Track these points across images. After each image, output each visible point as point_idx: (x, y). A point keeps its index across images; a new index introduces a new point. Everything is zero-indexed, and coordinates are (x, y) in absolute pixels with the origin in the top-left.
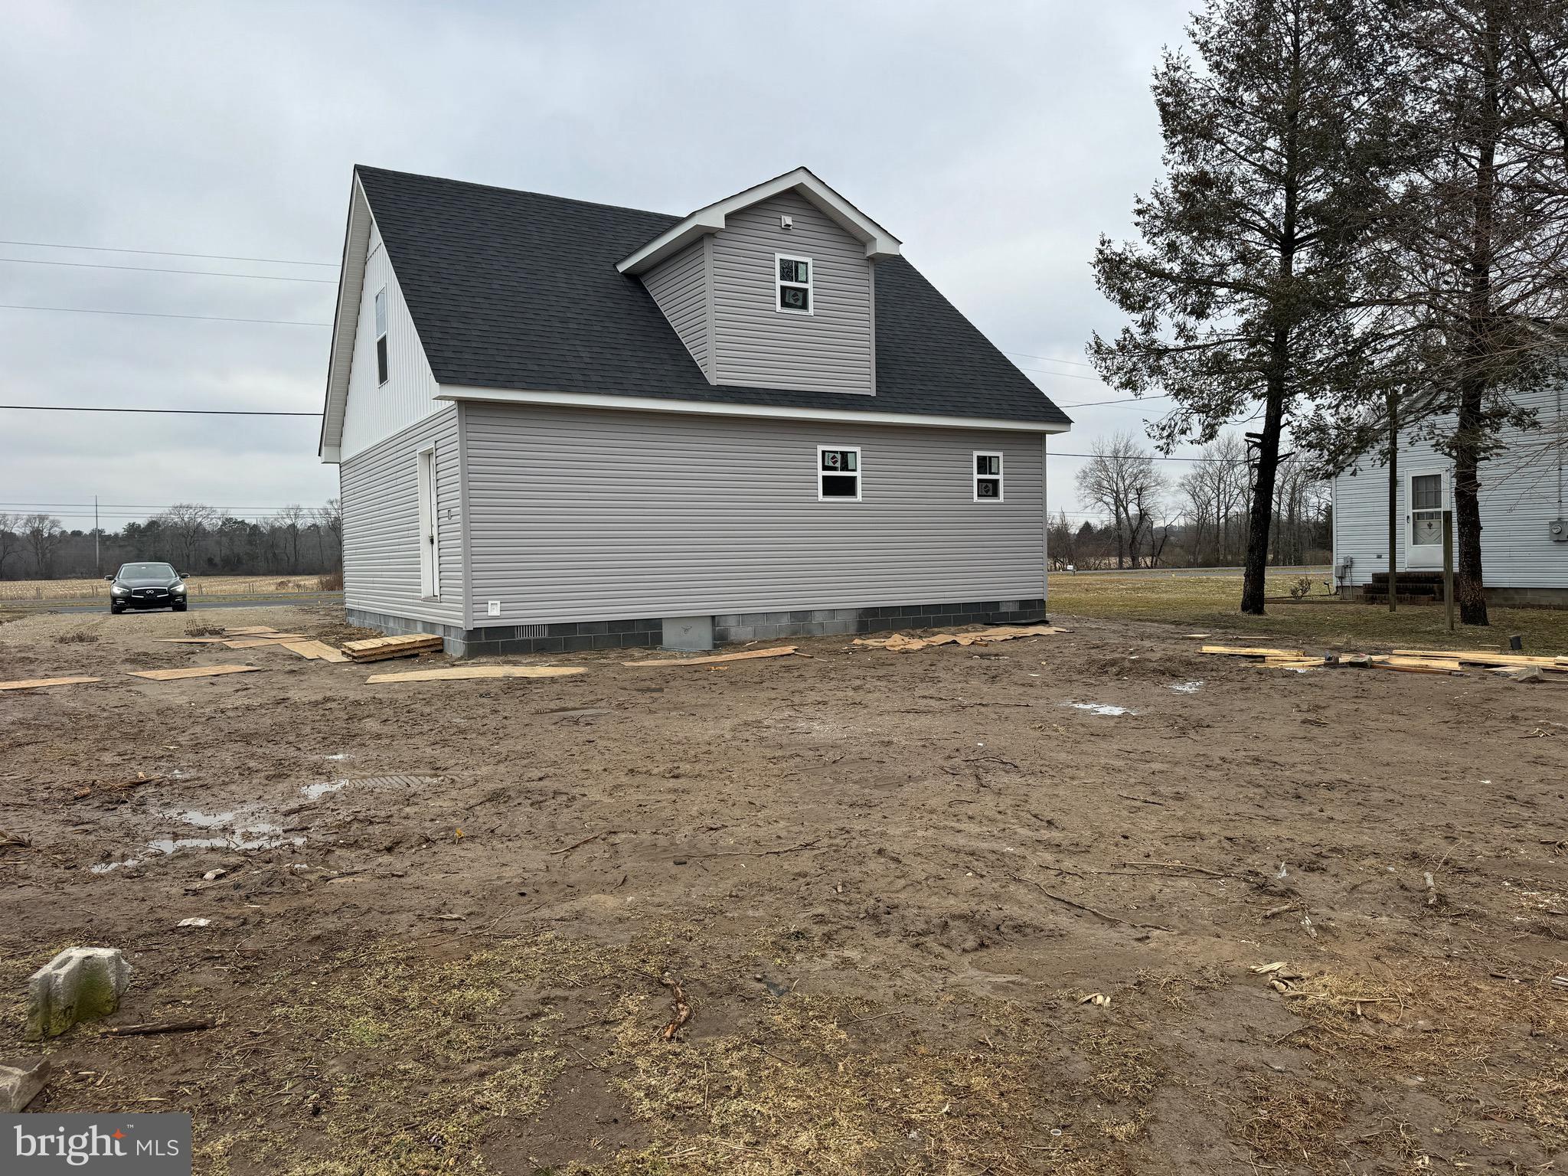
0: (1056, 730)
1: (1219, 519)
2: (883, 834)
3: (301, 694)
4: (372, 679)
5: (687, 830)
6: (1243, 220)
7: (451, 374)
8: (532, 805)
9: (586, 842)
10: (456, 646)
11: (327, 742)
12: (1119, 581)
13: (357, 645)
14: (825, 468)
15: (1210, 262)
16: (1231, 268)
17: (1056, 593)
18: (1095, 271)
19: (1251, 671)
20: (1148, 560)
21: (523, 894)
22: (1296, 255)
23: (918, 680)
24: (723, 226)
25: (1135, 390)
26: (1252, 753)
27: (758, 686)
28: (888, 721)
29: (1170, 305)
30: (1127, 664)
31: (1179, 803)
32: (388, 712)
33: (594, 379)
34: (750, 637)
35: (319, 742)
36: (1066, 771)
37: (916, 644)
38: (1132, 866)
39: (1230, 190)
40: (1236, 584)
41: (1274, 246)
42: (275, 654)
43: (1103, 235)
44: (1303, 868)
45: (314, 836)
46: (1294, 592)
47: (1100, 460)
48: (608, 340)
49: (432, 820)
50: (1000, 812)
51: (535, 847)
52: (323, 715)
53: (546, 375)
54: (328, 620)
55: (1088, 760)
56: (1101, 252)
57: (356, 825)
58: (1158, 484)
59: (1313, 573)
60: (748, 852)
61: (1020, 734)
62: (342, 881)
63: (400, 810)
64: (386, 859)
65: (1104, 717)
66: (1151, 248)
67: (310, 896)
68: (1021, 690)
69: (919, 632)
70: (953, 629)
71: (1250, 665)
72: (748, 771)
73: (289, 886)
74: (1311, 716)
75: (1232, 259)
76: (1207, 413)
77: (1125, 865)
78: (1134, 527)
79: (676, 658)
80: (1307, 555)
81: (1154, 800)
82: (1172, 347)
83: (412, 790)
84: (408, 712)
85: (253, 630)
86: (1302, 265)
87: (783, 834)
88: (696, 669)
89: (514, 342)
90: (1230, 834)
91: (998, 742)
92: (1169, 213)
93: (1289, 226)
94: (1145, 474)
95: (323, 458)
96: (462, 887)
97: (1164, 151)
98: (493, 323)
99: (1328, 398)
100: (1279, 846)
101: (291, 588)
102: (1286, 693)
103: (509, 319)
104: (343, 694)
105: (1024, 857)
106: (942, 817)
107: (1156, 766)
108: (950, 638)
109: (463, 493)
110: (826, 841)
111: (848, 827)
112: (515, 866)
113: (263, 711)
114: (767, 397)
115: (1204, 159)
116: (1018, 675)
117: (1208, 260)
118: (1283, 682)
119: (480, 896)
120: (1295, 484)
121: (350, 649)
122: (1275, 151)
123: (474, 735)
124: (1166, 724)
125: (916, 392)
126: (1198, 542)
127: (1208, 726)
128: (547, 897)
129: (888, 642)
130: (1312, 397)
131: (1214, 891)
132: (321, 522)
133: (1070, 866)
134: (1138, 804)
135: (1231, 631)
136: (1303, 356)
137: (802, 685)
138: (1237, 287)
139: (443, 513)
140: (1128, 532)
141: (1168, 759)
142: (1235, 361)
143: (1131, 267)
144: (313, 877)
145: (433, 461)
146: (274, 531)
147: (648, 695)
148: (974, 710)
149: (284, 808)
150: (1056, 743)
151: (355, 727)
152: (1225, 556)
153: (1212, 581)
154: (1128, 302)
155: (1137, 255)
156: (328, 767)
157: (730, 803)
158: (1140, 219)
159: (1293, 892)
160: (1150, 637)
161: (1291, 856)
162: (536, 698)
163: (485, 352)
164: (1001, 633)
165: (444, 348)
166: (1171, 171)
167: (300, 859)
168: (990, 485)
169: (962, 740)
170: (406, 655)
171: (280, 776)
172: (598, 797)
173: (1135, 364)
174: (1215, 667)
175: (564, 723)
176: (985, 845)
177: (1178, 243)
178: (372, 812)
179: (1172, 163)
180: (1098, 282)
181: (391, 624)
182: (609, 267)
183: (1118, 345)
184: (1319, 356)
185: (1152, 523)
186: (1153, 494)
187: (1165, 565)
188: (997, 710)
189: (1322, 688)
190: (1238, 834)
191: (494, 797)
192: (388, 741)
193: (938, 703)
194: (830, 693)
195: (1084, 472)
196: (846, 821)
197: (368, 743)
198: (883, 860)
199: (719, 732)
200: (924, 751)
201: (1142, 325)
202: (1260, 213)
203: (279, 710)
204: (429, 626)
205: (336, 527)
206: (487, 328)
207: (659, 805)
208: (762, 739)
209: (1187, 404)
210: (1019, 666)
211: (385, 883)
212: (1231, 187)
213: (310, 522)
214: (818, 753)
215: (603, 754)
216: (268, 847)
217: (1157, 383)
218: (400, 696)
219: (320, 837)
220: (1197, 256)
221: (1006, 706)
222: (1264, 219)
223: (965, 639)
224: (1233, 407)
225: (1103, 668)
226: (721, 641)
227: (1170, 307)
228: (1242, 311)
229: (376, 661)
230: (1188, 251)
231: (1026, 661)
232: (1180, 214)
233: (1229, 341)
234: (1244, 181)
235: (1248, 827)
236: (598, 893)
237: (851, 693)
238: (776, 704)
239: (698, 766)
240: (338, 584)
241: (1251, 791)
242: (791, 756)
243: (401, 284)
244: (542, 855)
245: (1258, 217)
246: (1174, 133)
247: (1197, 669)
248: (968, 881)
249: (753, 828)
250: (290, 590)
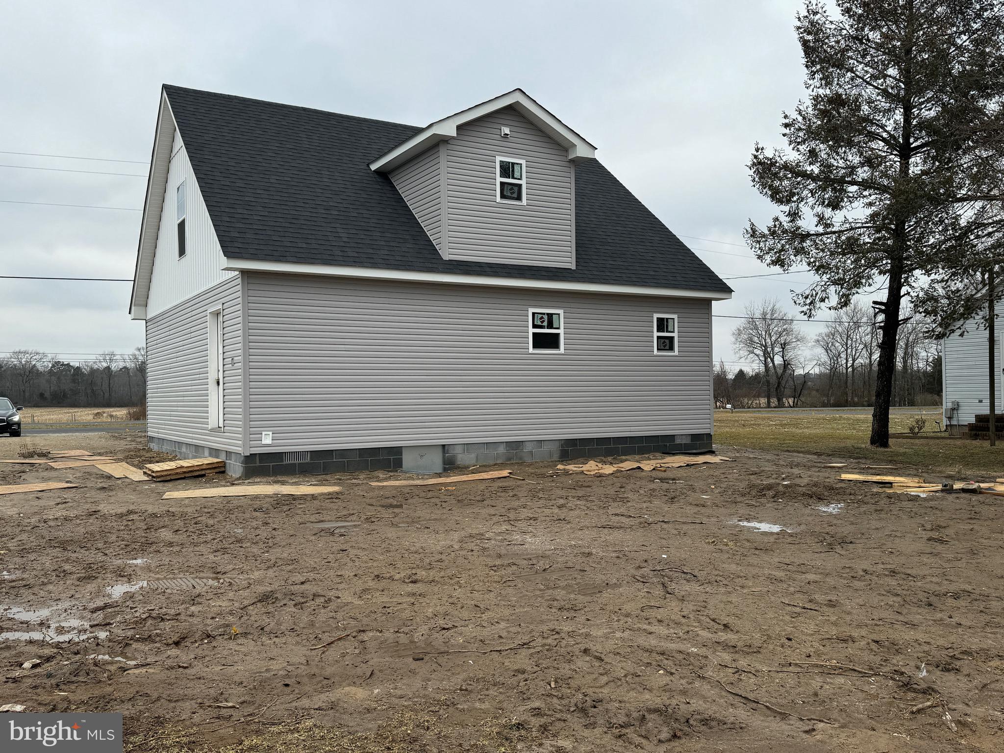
0: (727, 545)
1: (847, 368)
2: (587, 635)
3: (109, 507)
4: (167, 495)
5: (424, 629)
6: (869, 132)
7: (237, 250)
8: (295, 605)
9: (339, 639)
10: (236, 469)
11: (129, 549)
12: (769, 418)
13: (156, 467)
14: (535, 326)
15: (843, 165)
16: (860, 170)
17: (719, 427)
18: (751, 172)
19: (883, 496)
20: (791, 401)
21: (287, 685)
22: (912, 160)
23: (610, 500)
24: (455, 135)
25: (783, 266)
26: (889, 566)
27: (480, 504)
28: (588, 534)
29: (811, 199)
30: (781, 488)
31: (832, 610)
32: (179, 523)
33: (351, 254)
34: (473, 462)
35: (122, 549)
36: (737, 580)
37: (608, 469)
38: (796, 665)
39: (859, 108)
40: (864, 421)
41: (895, 152)
42: (90, 474)
43: (757, 144)
44: (940, 668)
45: (115, 631)
46: (912, 429)
47: (752, 321)
48: (362, 224)
49: (213, 618)
50: (684, 617)
51: (298, 643)
52: (127, 525)
53: (313, 251)
54: (133, 445)
55: (755, 571)
56: (756, 157)
57: (150, 622)
58: (798, 340)
59: (925, 413)
60: (475, 650)
61: (697, 548)
62: (137, 671)
63: (187, 609)
64: (174, 652)
65: (765, 534)
66: (795, 153)
67: (110, 685)
68: (696, 509)
69: (610, 459)
70: (637, 457)
71: (880, 490)
72: (474, 577)
73: (92, 675)
74: (935, 535)
75: (860, 162)
76: (842, 285)
77: (790, 664)
78: (780, 375)
79: (413, 479)
80: (918, 398)
81: (810, 608)
82: (814, 233)
83: (197, 590)
84: (196, 523)
85: (73, 453)
86: (919, 168)
87: (504, 634)
88: (428, 488)
89: (287, 225)
90: (876, 638)
91: (678, 555)
92: (810, 126)
93: (906, 137)
94: (788, 332)
95: (132, 316)
96: (237, 679)
97: (806, 78)
98: (270, 210)
99: (941, 274)
100: (918, 648)
101: (105, 418)
102: (913, 514)
103: (283, 207)
104: (143, 507)
105: (706, 657)
106: (636, 620)
107: (811, 577)
108: (636, 465)
109: (244, 346)
110: (540, 641)
111: (558, 628)
112: (281, 660)
113: (78, 522)
114: (488, 269)
115: (838, 84)
116: (692, 497)
117: (841, 163)
118: (910, 504)
119: (251, 686)
120: (908, 341)
121: (150, 470)
122: (894, 78)
123: (249, 544)
124: (816, 540)
125: (608, 266)
126: (831, 387)
127: (851, 542)
128: (307, 688)
129: (585, 468)
130: (928, 273)
131: (866, 688)
132: (130, 365)
133: (745, 664)
134: (798, 610)
135: (863, 461)
136: (919, 240)
137: (516, 503)
138: (865, 185)
139: (228, 361)
140: (775, 378)
141: (820, 571)
142: (865, 244)
143: (780, 169)
144: (113, 668)
145: (221, 319)
146: (93, 372)
147: (391, 510)
148: (658, 526)
149: (92, 606)
150: (726, 556)
151: (152, 536)
152: (852, 398)
153: (844, 419)
154: (777, 196)
155: (784, 159)
156: (129, 571)
157: (459, 606)
158: (787, 131)
159: (933, 690)
160: (798, 465)
161: (929, 658)
162: (299, 512)
163: (264, 232)
164: (677, 461)
165: (231, 229)
166: (812, 93)
167: (103, 650)
168: (667, 341)
169: (649, 552)
170: (195, 476)
171: (89, 578)
172: (350, 599)
173: (783, 246)
174: (853, 492)
175: (322, 534)
176: (673, 646)
177: (817, 150)
178: (164, 610)
179: (812, 87)
180: (754, 180)
181: (184, 450)
182: (364, 166)
183: (770, 230)
184: (932, 241)
185: (794, 371)
186: (794, 348)
187: (804, 405)
188: (677, 527)
189: (941, 510)
190: (882, 637)
191: (265, 598)
192: (178, 548)
193: (628, 520)
194: (539, 510)
195: (739, 330)
196: (556, 623)
197: (162, 550)
198: (588, 658)
199: (449, 543)
200: (618, 561)
201: (789, 214)
202: (883, 127)
203: (91, 521)
204: (215, 452)
205: (142, 369)
206: (266, 214)
207: (400, 607)
208: (484, 549)
209: (825, 278)
210: (692, 489)
211: (173, 674)
212: (860, 106)
213: (121, 365)
214: (531, 562)
215: (354, 561)
216: (77, 640)
217: (801, 261)
218: (189, 510)
219: (120, 632)
220: (832, 160)
221: (684, 523)
222: (886, 131)
223: (647, 465)
224: (864, 281)
225: (762, 491)
226: (450, 465)
227: (811, 201)
228: (870, 204)
229: (171, 480)
230: (825, 156)
231: (698, 485)
232: (819, 127)
233: (859, 228)
234: (870, 102)
235: (890, 631)
236: (349, 685)
237: (556, 511)
238: (495, 519)
239: (432, 573)
240: (142, 415)
241: (891, 600)
242: (509, 565)
243: (197, 178)
244: (303, 650)
245: (881, 130)
246: (813, 63)
247: (838, 493)
248: (659, 678)
249: (479, 628)
250: (105, 420)
